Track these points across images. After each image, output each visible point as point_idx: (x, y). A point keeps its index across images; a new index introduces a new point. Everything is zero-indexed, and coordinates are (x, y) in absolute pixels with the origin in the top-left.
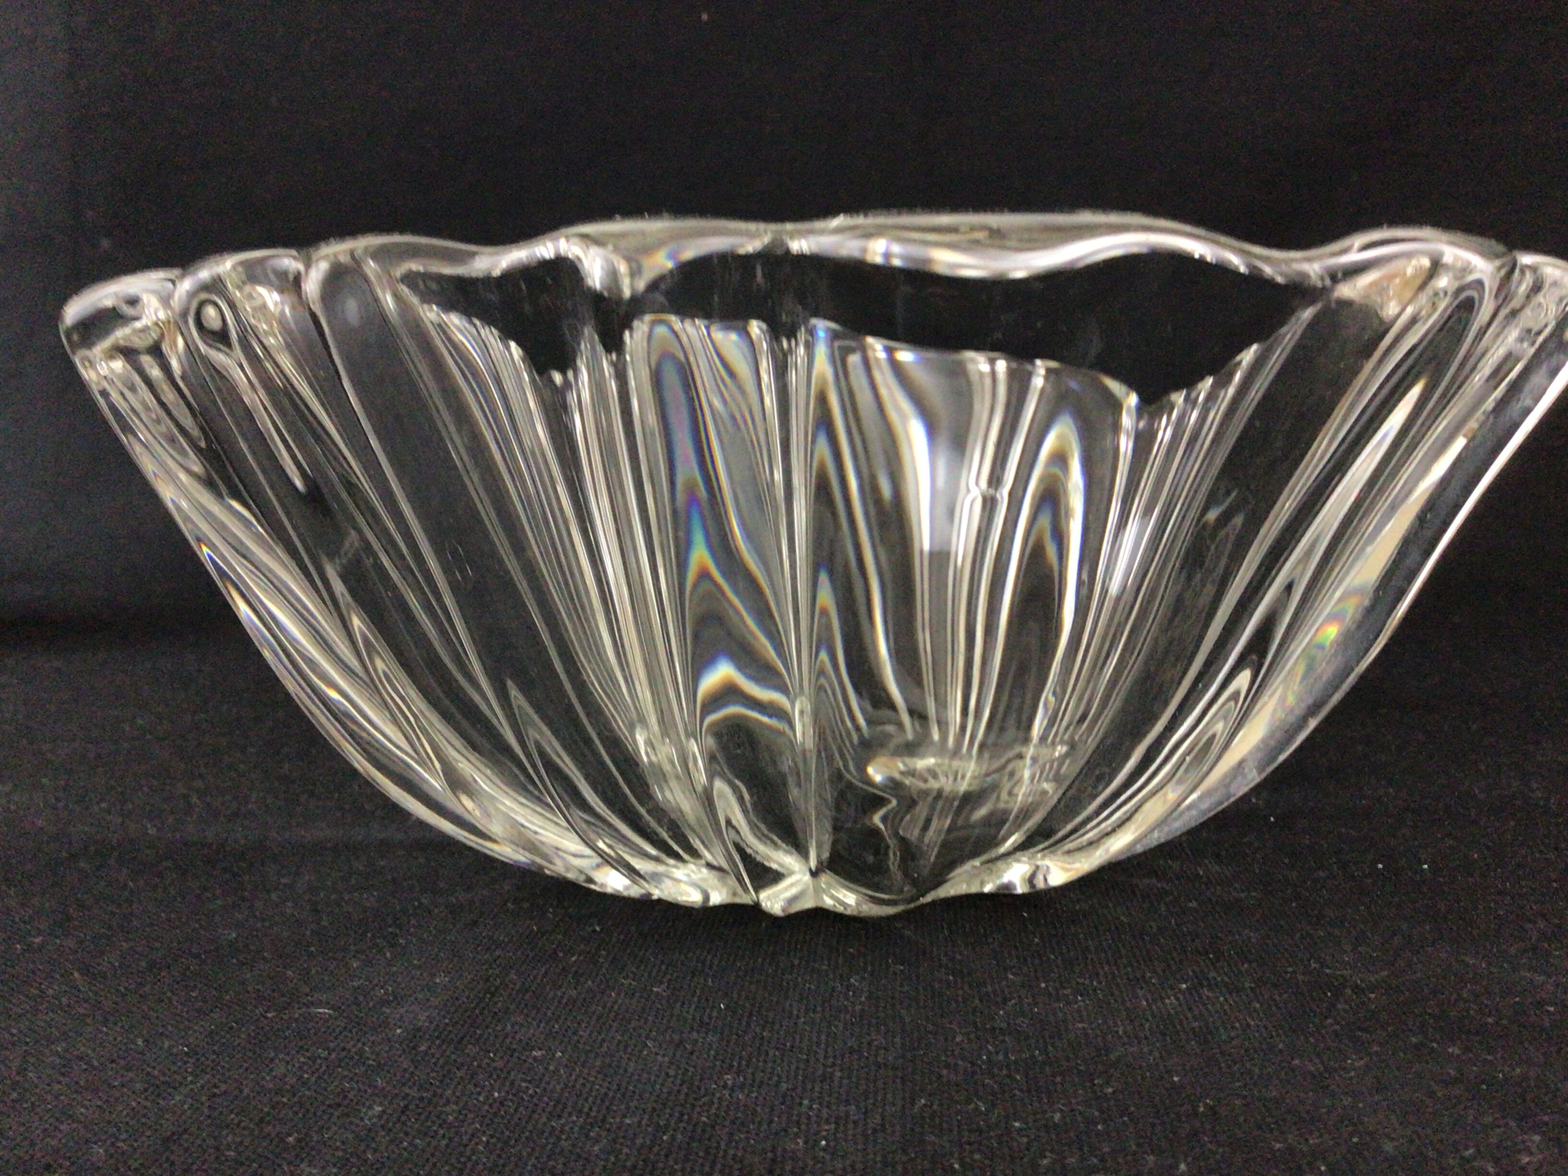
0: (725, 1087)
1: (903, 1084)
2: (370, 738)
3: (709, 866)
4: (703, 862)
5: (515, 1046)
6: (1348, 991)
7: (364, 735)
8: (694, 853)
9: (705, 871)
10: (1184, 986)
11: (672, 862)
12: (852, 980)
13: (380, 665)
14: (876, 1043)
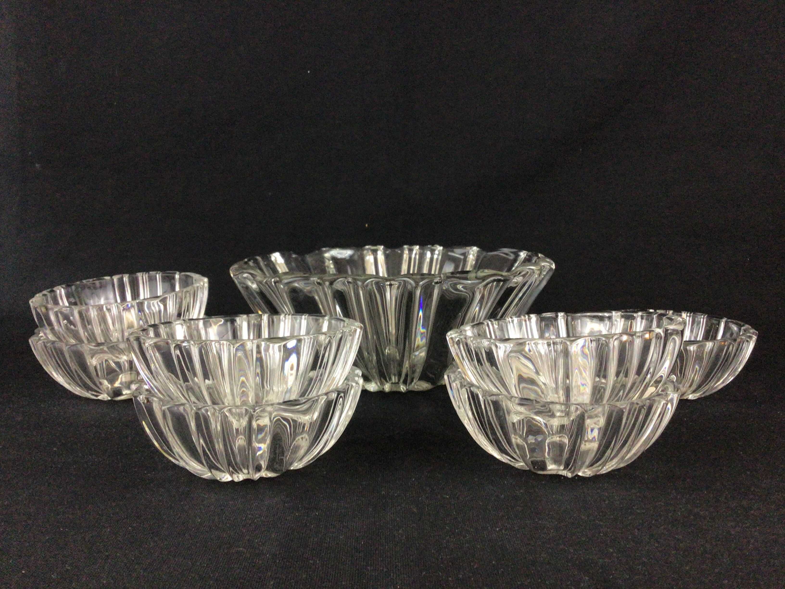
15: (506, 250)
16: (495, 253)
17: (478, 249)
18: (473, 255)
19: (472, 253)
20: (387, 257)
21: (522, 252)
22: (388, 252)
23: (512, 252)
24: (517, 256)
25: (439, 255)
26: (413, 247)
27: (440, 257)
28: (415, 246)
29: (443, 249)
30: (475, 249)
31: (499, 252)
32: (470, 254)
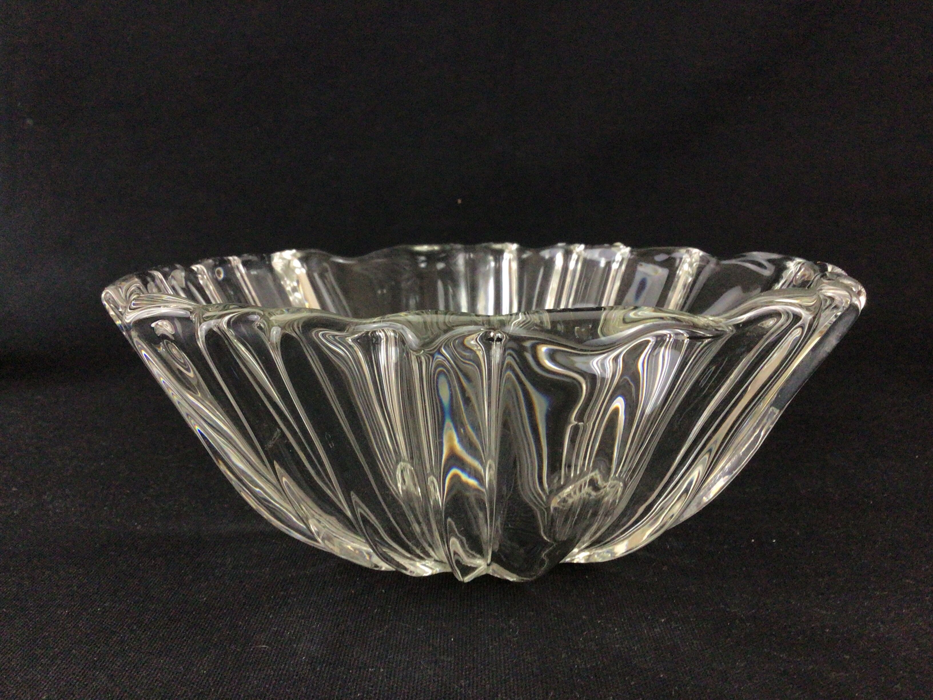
0: (461, 687)
1: (542, 684)
2: (274, 507)
3: (436, 561)
4: (433, 559)
5: (360, 665)
6: (737, 621)
7: (271, 505)
8: (429, 556)
9: (433, 563)
10: (663, 620)
11: (417, 560)
12: (511, 622)
13: (284, 479)
14: (526, 660)
15: (760, 256)
16: (733, 262)
17: (701, 253)
18: (691, 265)
19: (688, 260)
20: (522, 264)
21: (792, 260)
22: (525, 256)
23: (770, 261)
24: (780, 269)
25: (621, 263)
26: (572, 247)
27: (623, 267)
28: (577, 245)
29: (631, 252)
30: (697, 253)
31: (743, 259)
32: (684, 263)
